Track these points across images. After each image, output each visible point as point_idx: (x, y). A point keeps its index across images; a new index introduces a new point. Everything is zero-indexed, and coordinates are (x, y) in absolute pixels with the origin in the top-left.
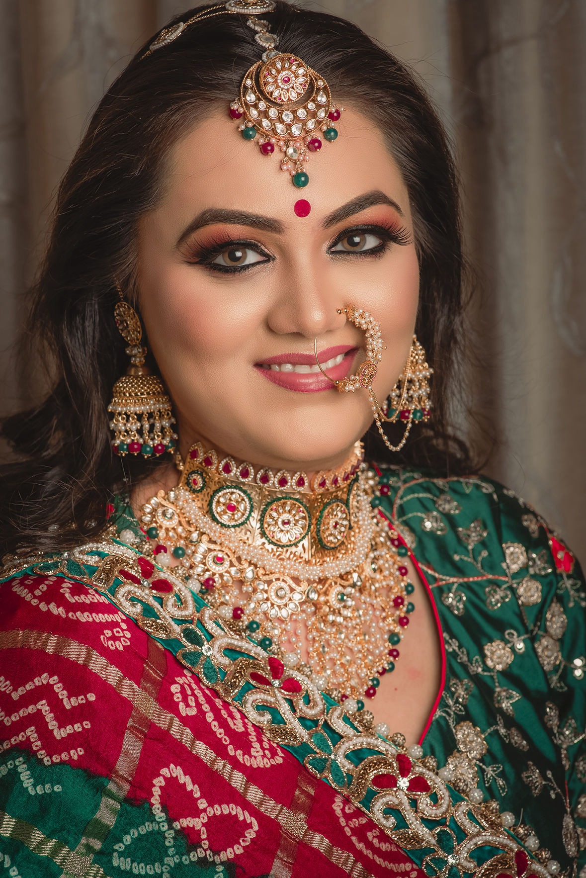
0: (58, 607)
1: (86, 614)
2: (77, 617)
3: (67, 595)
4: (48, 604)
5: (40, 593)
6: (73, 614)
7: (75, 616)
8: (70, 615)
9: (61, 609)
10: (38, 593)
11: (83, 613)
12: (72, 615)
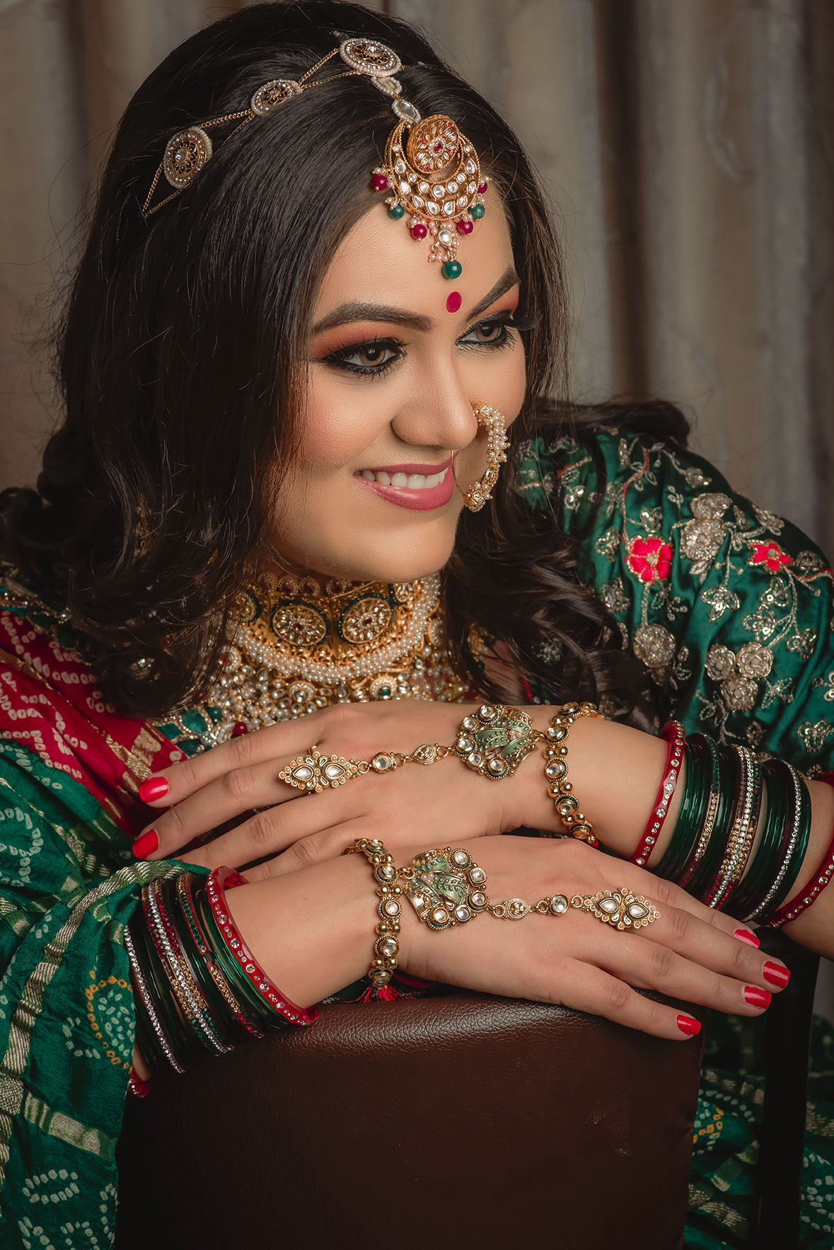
0: (43, 664)
1: (73, 675)
2: (61, 678)
3: (56, 652)
4: (33, 657)
5: (28, 641)
6: (58, 674)
7: (59, 677)
8: (54, 674)
9: (46, 667)
10: (25, 639)
11: (69, 673)
12: (57, 676)
